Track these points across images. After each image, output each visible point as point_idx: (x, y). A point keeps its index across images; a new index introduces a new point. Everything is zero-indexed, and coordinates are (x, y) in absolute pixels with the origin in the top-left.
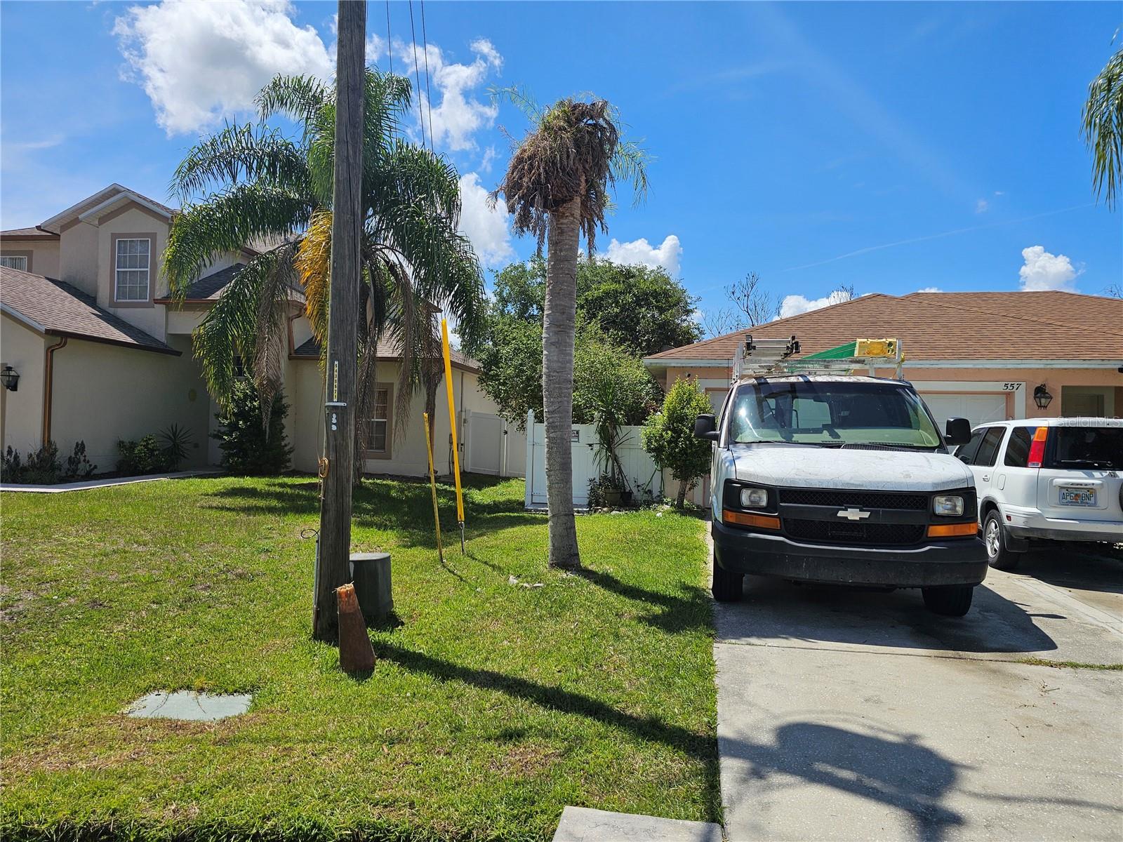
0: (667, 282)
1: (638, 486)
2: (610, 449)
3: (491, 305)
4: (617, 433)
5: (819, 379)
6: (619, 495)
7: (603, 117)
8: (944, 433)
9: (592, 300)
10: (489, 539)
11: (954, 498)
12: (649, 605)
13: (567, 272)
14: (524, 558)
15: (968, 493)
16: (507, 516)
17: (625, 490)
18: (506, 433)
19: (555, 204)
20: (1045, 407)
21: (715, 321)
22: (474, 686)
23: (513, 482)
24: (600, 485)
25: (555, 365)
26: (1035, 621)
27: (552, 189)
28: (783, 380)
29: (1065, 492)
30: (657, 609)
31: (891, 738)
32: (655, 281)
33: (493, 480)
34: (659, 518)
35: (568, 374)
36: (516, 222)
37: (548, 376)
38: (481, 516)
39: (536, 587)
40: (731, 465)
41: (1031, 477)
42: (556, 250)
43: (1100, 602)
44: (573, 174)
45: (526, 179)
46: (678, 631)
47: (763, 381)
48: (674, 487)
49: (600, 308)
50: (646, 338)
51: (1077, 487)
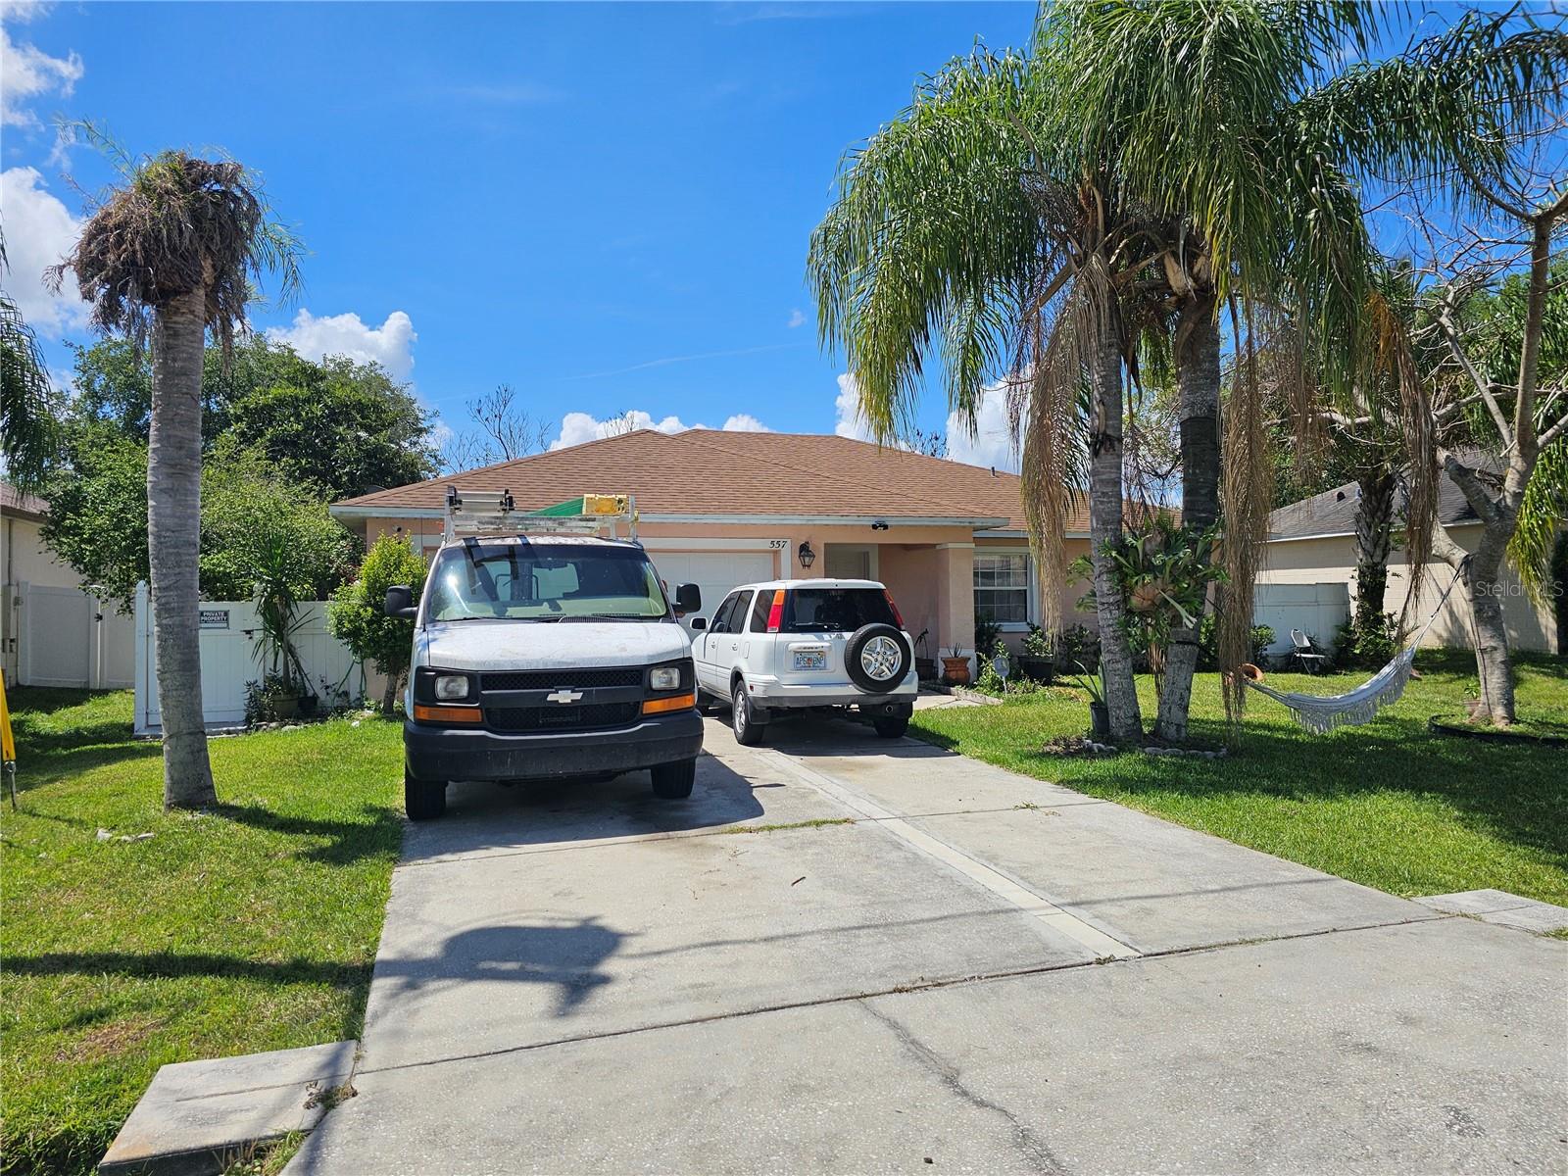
0: (385, 384)
1: (327, 687)
2: (280, 636)
3: (70, 403)
4: (292, 613)
5: (541, 541)
6: (295, 703)
7: (236, 182)
8: (673, 599)
9: (255, 409)
10: (66, 786)
11: (671, 670)
12: (315, 838)
13: (185, 390)
14: (124, 803)
15: (685, 665)
16: (100, 749)
17: (306, 693)
18: (100, 618)
19: (164, 296)
20: (809, 566)
21: (454, 448)
22: (33, 976)
23: (115, 697)
24: (265, 690)
25: (170, 522)
26: (755, 793)
27: (156, 274)
28: (498, 542)
29: (798, 655)
30: (326, 842)
31: (568, 924)
32: (368, 382)
33: (77, 696)
34: (353, 729)
35: (191, 534)
36: (96, 316)
37: (157, 536)
38: (51, 753)
39: (141, 839)
40: (424, 649)
41: (770, 643)
42: (165, 359)
43: (822, 766)
44: (189, 257)
45: (111, 257)
46: (349, 863)
47: (473, 543)
48: (379, 683)
49: (270, 423)
50: (347, 470)
51: (809, 651)
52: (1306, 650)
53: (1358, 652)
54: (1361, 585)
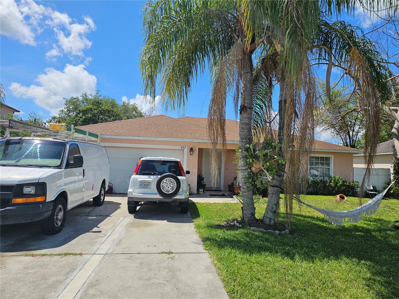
11: (31, 187)
20: (192, 155)
29: (141, 183)
51: (145, 182)
52: (371, 191)
53: (392, 192)
54: (394, 169)
